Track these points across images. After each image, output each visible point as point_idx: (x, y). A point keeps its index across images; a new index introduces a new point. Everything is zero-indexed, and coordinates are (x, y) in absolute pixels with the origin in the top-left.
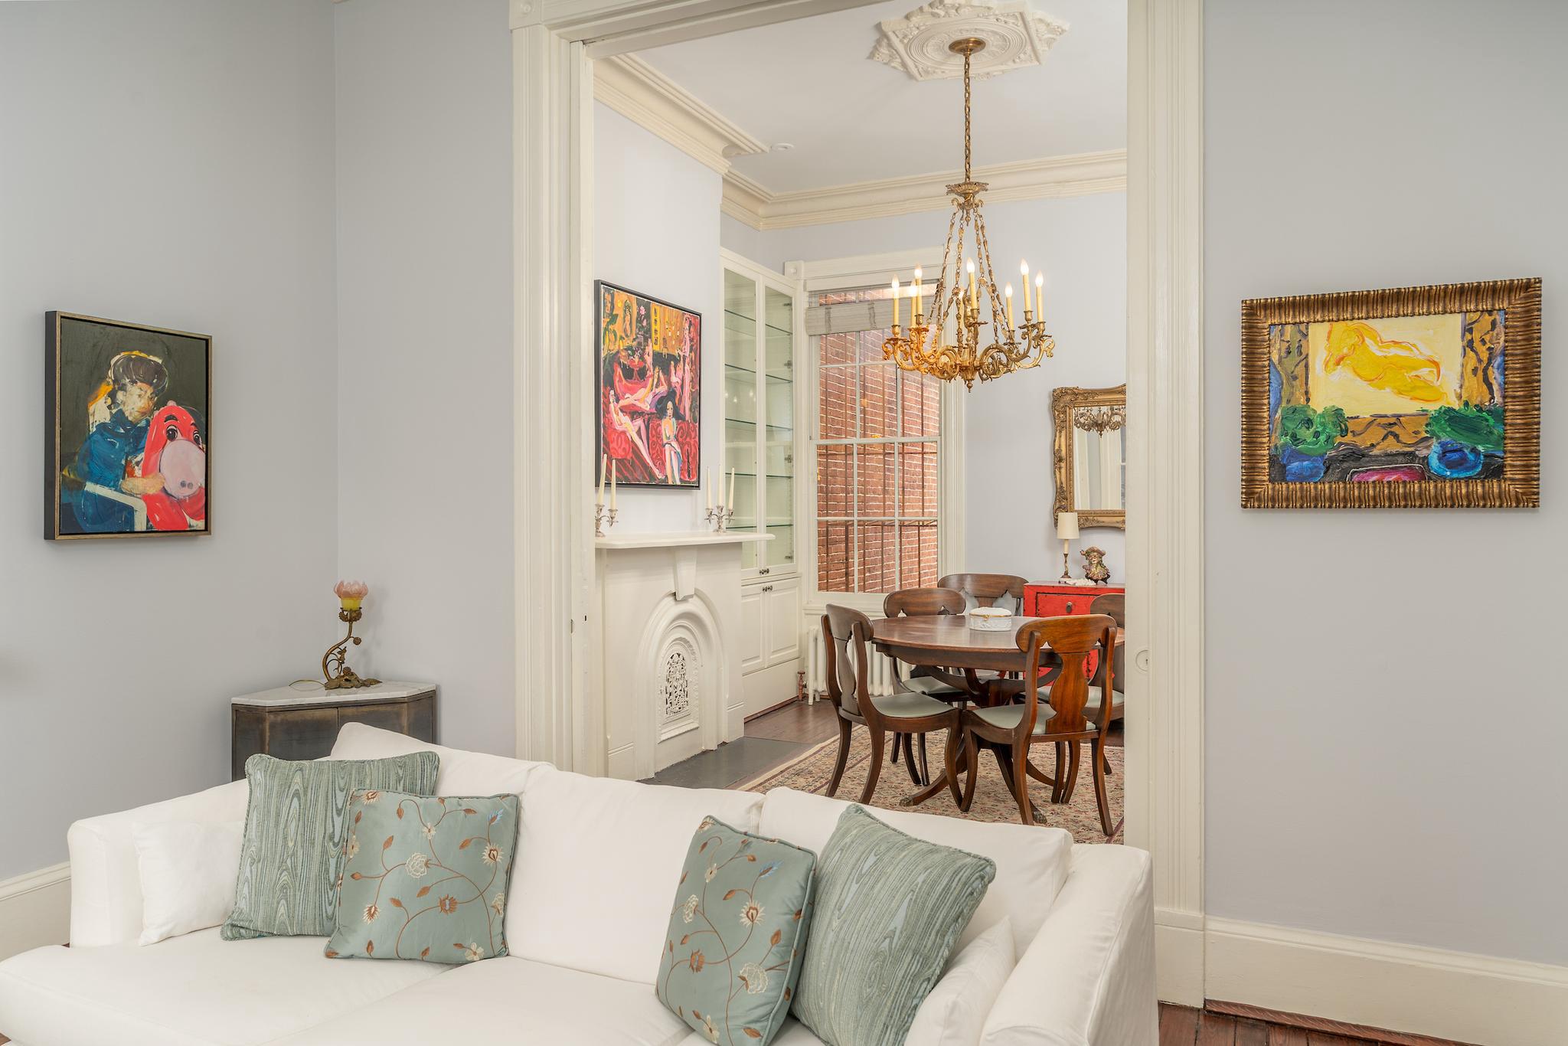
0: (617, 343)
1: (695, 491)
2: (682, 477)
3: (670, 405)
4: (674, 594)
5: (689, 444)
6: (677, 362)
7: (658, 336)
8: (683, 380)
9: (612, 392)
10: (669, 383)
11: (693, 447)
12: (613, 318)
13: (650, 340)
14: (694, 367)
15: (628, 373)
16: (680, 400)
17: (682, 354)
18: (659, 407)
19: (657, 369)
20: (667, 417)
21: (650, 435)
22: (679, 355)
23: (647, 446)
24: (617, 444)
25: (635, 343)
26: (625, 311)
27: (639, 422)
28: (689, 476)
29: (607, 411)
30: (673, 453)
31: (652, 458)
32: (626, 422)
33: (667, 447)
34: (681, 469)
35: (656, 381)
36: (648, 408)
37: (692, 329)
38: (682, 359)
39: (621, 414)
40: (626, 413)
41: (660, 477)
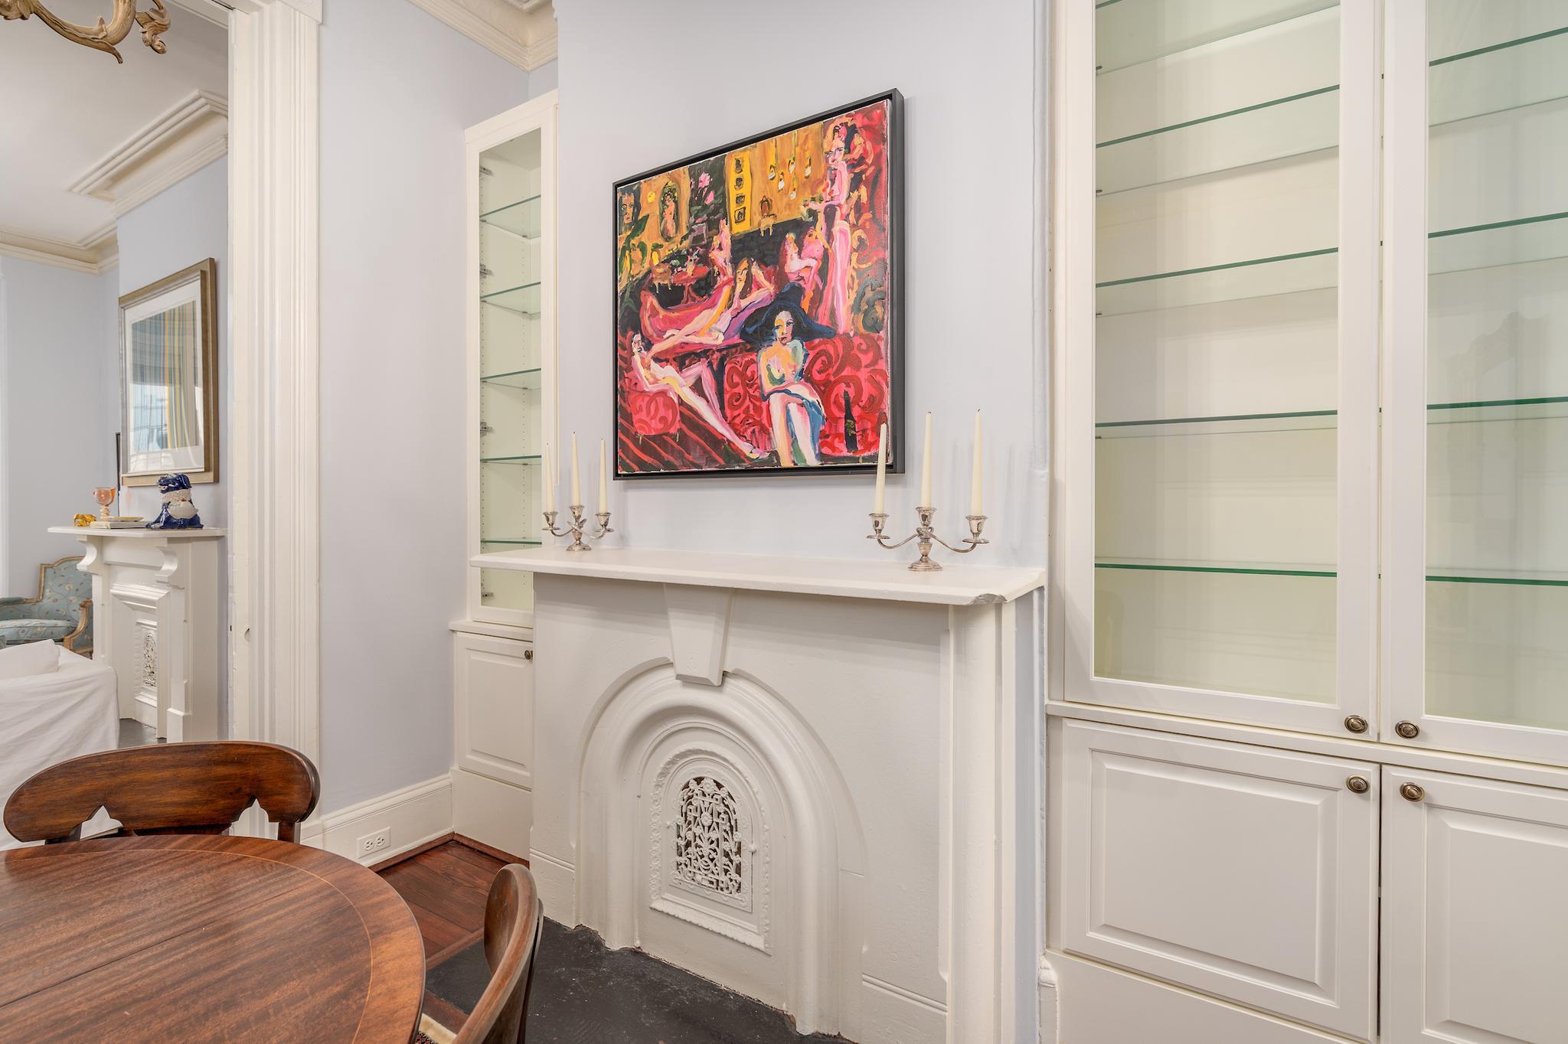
0: (648, 258)
2: (826, 450)
3: (783, 318)
4: (673, 666)
5: (850, 381)
6: (800, 228)
7: (747, 203)
8: (828, 257)
9: (638, 337)
10: (780, 279)
11: (866, 385)
13: (723, 222)
14: (867, 216)
15: (671, 297)
16: (818, 298)
17: (819, 207)
18: (750, 330)
19: (744, 264)
20: (776, 344)
21: (726, 386)
22: (813, 213)
23: (717, 406)
24: (648, 413)
25: (686, 243)
26: (663, 202)
27: (700, 369)
28: (852, 447)
29: (628, 365)
30: (793, 407)
31: (732, 425)
32: (667, 375)
33: (776, 402)
34: (824, 435)
35: (740, 286)
36: (720, 340)
37: (858, 140)
38: (821, 217)
39: (654, 365)
40: (667, 361)
41: (754, 456)
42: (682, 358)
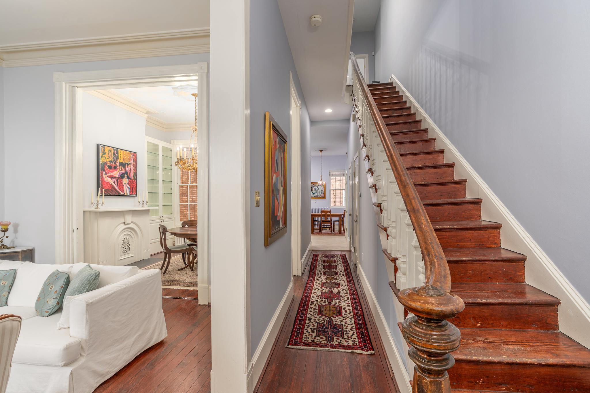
0: (106, 160)
1: (136, 197)
2: (130, 194)
3: (126, 175)
4: (124, 223)
5: (133, 185)
6: (128, 164)
7: (121, 158)
8: (130, 169)
9: (104, 172)
10: (125, 170)
11: (134, 186)
12: (104, 153)
13: (118, 159)
14: (134, 166)
15: (110, 167)
16: (129, 174)
17: (130, 163)
18: (122, 176)
19: (121, 166)
20: (125, 179)
22: (129, 163)
23: (117, 186)
24: (106, 185)
25: (113, 160)
26: (109, 152)
27: (114, 180)
28: (133, 193)
29: (102, 176)
30: (127, 188)
31: (119, 189)
32: (109, 180)
33: (125, 186)
34: (130, 192)
35: (120, 169)
36: (118, 176)
37: (134, 156)
38: (130, 164)
39: (107, 178)
40: (109, 177)
41: (122, 193)
42: (112, 177)
